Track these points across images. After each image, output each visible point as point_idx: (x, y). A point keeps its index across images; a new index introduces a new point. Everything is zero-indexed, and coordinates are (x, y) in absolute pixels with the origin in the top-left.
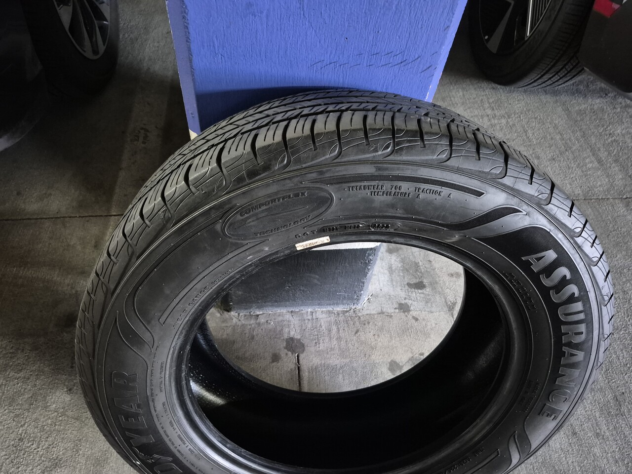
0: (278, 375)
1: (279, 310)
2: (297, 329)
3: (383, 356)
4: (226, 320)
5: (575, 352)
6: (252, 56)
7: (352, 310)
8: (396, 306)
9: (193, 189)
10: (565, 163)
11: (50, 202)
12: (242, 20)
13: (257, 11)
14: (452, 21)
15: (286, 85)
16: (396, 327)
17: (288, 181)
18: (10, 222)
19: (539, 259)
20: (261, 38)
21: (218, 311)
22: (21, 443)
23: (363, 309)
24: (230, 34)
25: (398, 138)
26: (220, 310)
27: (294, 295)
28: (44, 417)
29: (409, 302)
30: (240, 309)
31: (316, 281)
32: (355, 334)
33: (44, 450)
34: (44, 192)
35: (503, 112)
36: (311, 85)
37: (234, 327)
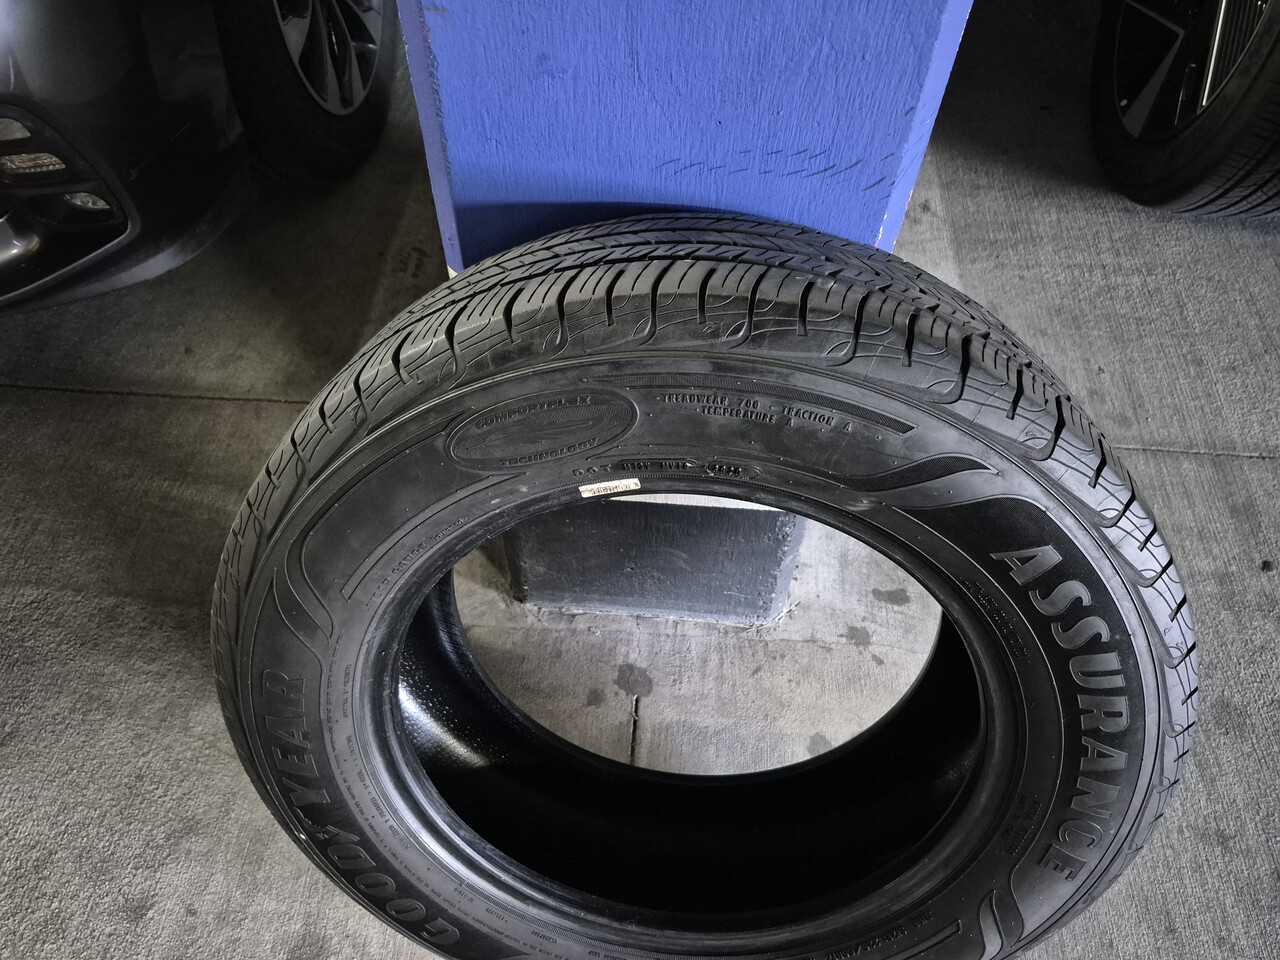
0: (594, 730)
1: (615, 611)
2: (643, 649)
3: (802, 722)
4: (514, 617)
5: (1106, 749)
6: (550, 146)
7: (754, 629)
8: (844, 630)
9: (404, 375)
10: (1259, 378)
11: (240, 369)
12: (532, 83)
13: (557, 68)
14: (919, 98)
15: (612, 199)
16: (836, 671)
17: (558, 376)
18: (166, 400)
19: (1025, 560)
20: (565, 116)
21: (503, 598)
22: (138, 784)
23: (775, 629)
24: (511, 106)
25: (758, 315)
26: (506, 597)
27: (641, 585)
28: (181, 745)
29: (871, 627)
30: (543, 599)
31: (682, 564)
32: (753, 674)
33: (174, 800)
34: (231, 351)
35: (1138, 261)
36: (657, 202)
37: (528, 631)
